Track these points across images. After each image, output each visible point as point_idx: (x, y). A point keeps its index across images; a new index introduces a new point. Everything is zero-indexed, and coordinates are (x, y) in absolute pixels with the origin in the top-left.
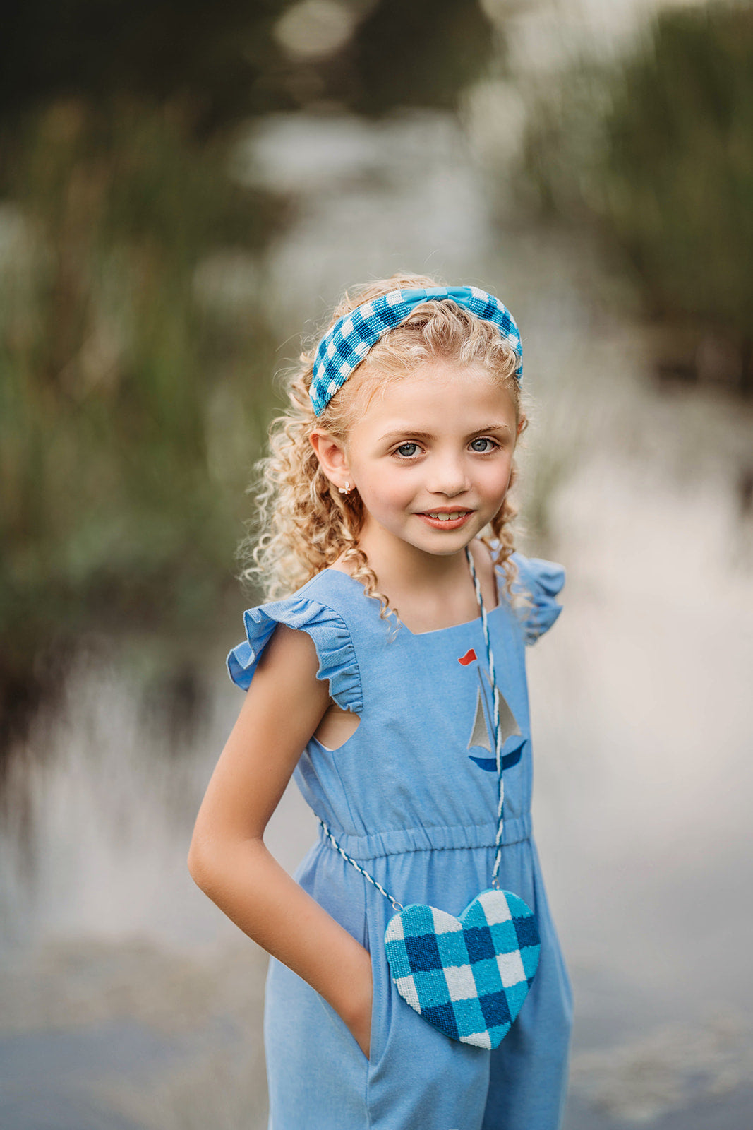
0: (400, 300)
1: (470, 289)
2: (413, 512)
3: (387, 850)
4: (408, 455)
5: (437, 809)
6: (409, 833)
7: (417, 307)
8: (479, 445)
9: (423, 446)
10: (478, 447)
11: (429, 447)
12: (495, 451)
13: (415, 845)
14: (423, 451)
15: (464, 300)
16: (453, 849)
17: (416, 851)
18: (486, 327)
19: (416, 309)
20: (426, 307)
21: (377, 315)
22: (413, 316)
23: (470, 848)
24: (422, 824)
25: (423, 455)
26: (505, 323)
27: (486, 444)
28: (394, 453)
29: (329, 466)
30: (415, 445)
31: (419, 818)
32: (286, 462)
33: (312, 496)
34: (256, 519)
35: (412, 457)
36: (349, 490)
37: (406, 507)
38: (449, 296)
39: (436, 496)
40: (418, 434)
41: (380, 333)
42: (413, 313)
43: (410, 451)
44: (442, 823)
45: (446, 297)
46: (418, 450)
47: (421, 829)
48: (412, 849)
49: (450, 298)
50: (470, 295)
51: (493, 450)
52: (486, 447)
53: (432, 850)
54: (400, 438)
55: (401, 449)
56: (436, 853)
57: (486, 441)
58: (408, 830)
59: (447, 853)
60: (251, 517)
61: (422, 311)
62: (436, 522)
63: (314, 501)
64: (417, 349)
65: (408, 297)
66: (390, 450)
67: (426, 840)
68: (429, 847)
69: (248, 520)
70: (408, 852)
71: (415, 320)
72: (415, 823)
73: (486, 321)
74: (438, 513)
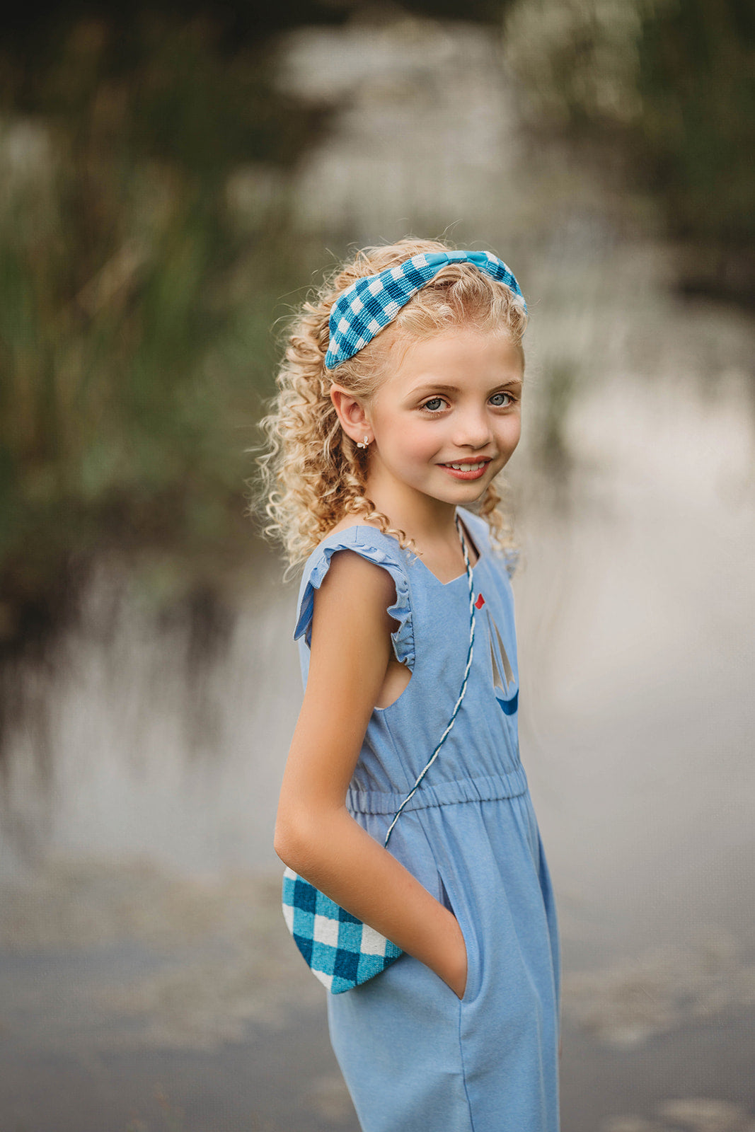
0: (425, 264)
1: (485, 254)
2: (437, 462)
3: (440, 801)
4: (434, 409)
5: (481, 758)
6: (460, 784)
7: (442, 270)
8: (497, 399)
9: (448, 401)
10: (495, 402)
11: (455, 401)
12: (511, 405)
13: (466, 796)
14: (448, 406)
15: (482, 264)
16: (497, 800)
17: (467, 802)
18: (500, 287)
19: (441, 271)
20: (450, 269)
21: (406, 276)
22: (439, 278)
23: (508, 798)
24: (470, 775)
25: (449, 410)
26: (513, 284)
27: (503, 398)
28: (421, 408)
29: (348, 422)
30: (440, 400)
31: (467, 768)
32: (299, 419)
33: (325, 452)
34: (257, 477)
35: (438, 410)
36: (368, 444)
37: (432, 459)
38: (468, 259)
39: (461, 449)
40: (446, 388)
41: (410, 294)
42: (438, 275)
43: (436, 405)
44: (485, 772)
45: (465, 261)
46: (443, 405)
47: (469, 779)
48: (464, 800)
49: (469, 262)
50: (487, 259)
51: (510, 404)
52: (503, 401)
53: (481, 801)
54: (429, 391)
55: (428, 404)
56: (484, 804)
57: (502, 395)
58: (458, 781)
59: (493, 804)
60: (252, 475)
61: (447, 273)
62: (459, 473)
63: (327, 458)
64: (444, 309)
65: (432, 260)
66: (419, 404)
67: (475, 791)
68: (479, 798)
69: (249, 479)
70: (460, 803)
71: (441, 281)
72: (464, 774)
73: (499, 283)
74: (460, 465)
